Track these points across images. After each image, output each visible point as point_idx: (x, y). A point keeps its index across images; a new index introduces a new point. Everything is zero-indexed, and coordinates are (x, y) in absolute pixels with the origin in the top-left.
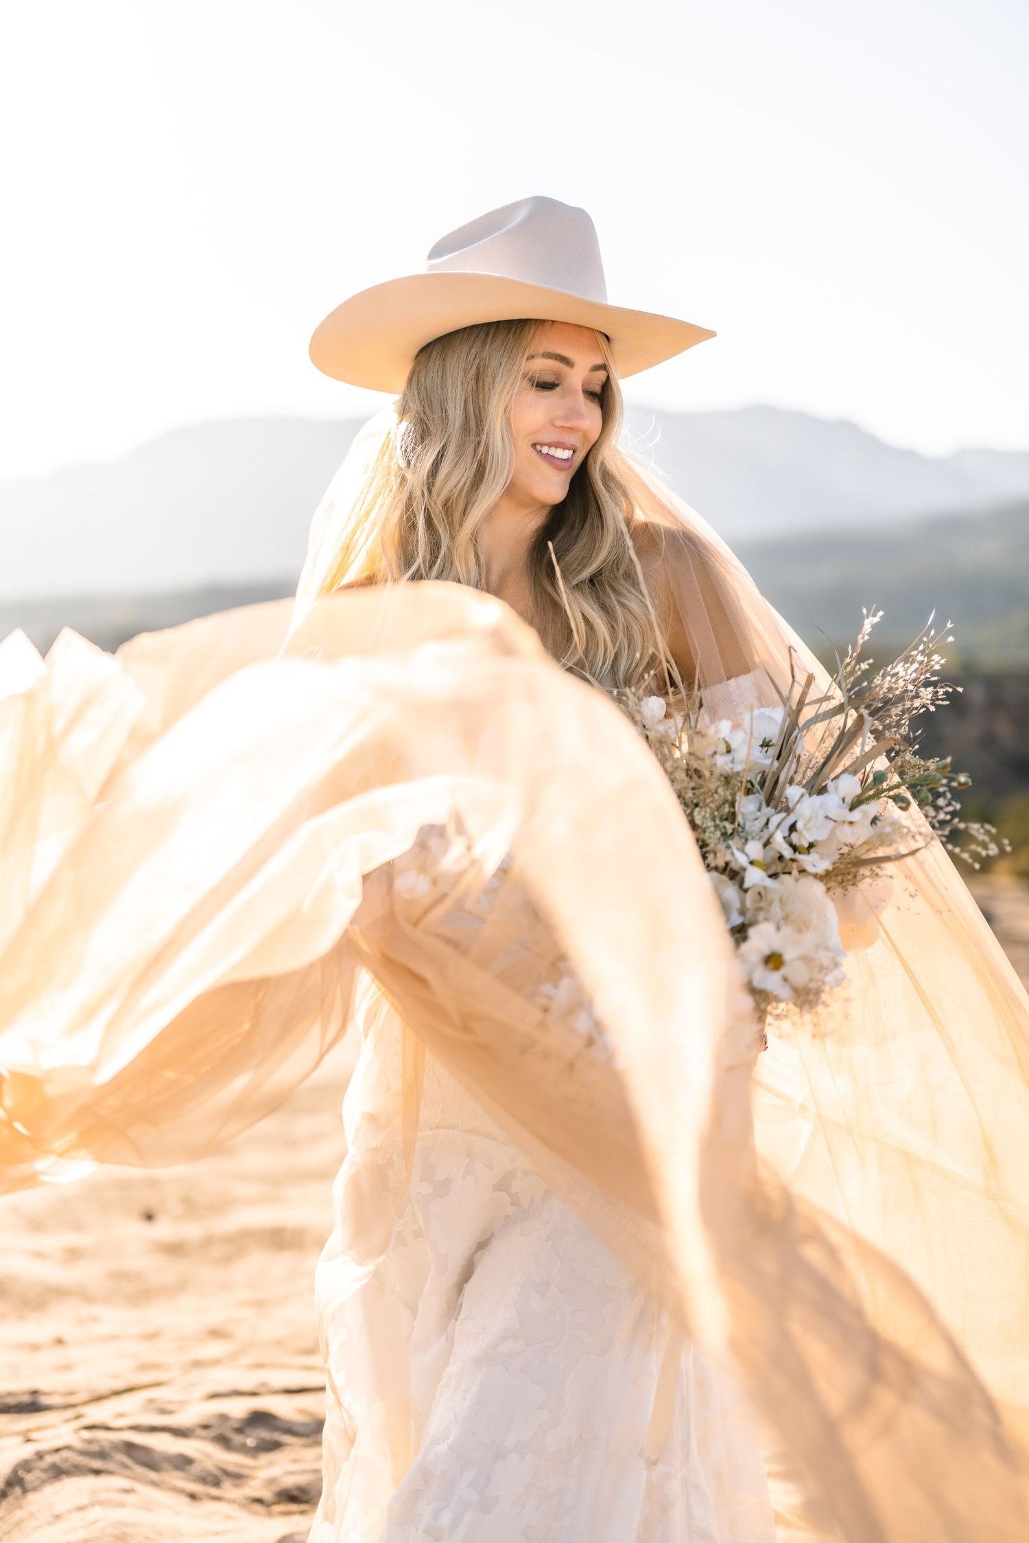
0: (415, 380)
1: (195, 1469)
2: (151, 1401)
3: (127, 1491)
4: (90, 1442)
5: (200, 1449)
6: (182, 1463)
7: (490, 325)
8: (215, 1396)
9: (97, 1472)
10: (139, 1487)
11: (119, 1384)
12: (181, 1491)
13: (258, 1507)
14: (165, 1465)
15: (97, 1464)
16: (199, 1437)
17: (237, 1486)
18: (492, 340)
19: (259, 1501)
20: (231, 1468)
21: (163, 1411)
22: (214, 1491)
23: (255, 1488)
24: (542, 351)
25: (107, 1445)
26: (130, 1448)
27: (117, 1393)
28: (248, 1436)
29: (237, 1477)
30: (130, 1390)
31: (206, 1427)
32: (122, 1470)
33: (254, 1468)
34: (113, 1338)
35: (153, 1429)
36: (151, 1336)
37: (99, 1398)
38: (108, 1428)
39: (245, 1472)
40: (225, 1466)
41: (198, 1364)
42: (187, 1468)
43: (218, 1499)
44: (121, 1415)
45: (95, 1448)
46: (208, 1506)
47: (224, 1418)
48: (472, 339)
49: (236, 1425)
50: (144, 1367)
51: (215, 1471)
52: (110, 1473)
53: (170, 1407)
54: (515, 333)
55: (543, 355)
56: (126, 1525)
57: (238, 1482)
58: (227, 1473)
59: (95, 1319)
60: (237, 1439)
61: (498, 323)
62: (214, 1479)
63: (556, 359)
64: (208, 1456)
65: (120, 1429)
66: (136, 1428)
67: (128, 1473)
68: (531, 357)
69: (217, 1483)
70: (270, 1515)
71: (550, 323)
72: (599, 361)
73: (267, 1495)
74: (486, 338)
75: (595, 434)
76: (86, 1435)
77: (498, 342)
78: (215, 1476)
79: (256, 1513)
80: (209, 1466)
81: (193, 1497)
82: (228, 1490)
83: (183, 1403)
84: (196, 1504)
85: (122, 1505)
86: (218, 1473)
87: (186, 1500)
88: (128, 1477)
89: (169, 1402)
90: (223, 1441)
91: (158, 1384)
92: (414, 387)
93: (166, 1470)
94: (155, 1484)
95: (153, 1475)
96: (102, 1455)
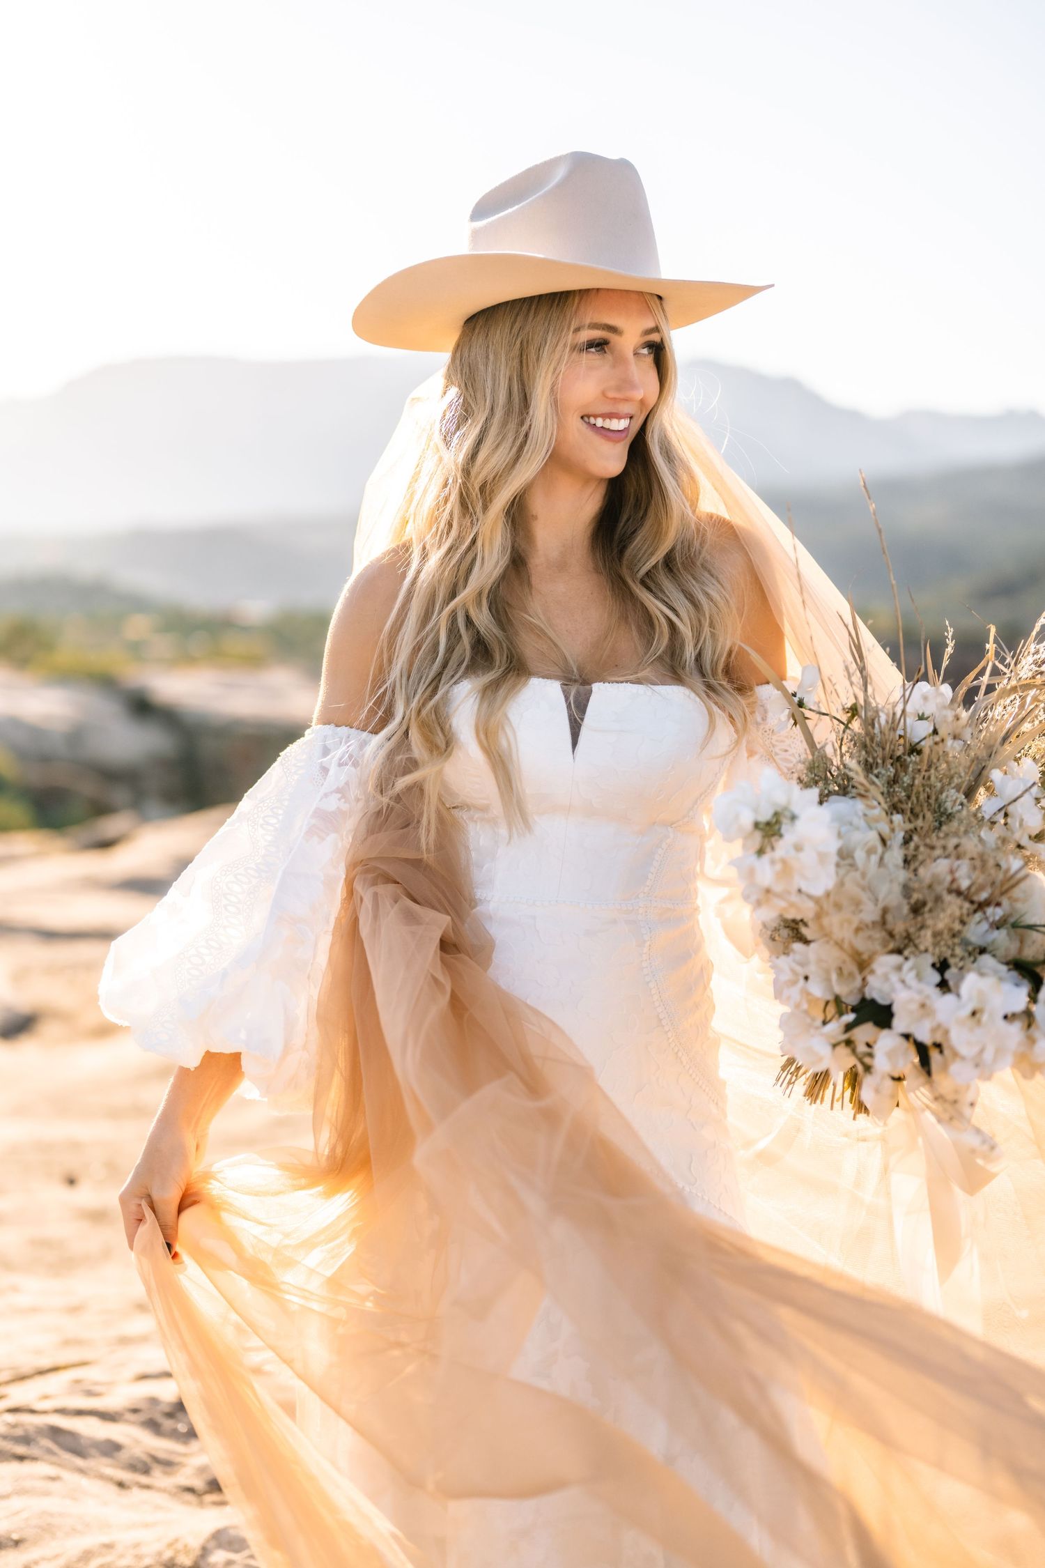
0: (458, 355)
1: (123, 1456)
2: (77, 1382)
3: (53, 1479)
4: (14, 1426)
5: (130, 1435)
6: (111, 1448)
7: (532, 299)
8: (144, 1377)
9: (21, 1458)
10: (66, 1475)
11: (46, 1362)
12: (109, 1479)
13: (189, 1497)
14: (93, 1451)
15: (20, 1450)
16: (127, 1421)
17: (166, 1473)
18: (535, 313)
19: (190, 1490)
20: (161, 1455)
21: (90, 1393)
22: (143, 1479)
23: (186, 1477)
24: (588, 321)
25: (31, 1430)
26: (55, 1433)
27: (41, 1372)
28: (179, 1421)
29: (168, 1465)
30: (55, 1369)
31: (135, 1411)
32: (47, 1457)
33: (185, 1455)
34: (34, 1310)
35: (80, 1413)
36: (75, 1310)
37: (22, 1378)
38: (33, 1411)
39: (177, 1459)
40: (153, 1453)
41: (124, 1341)
42: (116, 1454)
43: (148, 1487)
44: (46, 1397)
45: (19, 1432)
46: (136, 1494)
47: (154, 1401)
48: (515, 312)
49: (167, 1409)
50: (67, 1343)
51: (145, 1458)
52: (34, 1459)
53: (97, 1389)
54: (558, 305)
55: (589, 326)
56: (52, 1515)
57: (168, 1469)
58: (156, 1460)
59: (15, 1289)
60: (168, 1424)
61: (540, 297)
62: (142, 1467)
63: (603, 329)
64: (137, 1442)
65: (45, 1412)
66: (62, 1411)
67: (54, 1459)
68: (577, 330)
69: (146, 1471)
70: (201, 1504)
71: (594, 292)
72: (651, 324)
73: (199, 1484)
74: (529, 311)
75: (652, 400)
76: (10, 1418)
77: (542, 315)
78: (145, 1464)
79: (188, 1503)
80: (138, 1452)
81: (121, 1485)
82: (158, 1478)
83: (110, 1384)
84: (124, 1492)
85: (47, 1494)
86: (148, 1460)
87: (114, 1489)
88: (53, 1463)
89: (96, 1384)
90: (153, 1426)
91: (83, 1364)
92: (458, 362)
93: (94, 1457)
94: (81, 1471)
95: (79, 1462)
96: (26, 1440)
